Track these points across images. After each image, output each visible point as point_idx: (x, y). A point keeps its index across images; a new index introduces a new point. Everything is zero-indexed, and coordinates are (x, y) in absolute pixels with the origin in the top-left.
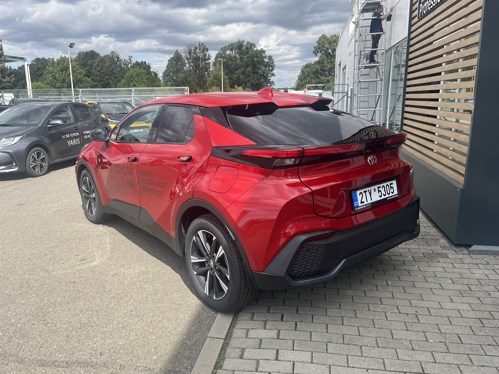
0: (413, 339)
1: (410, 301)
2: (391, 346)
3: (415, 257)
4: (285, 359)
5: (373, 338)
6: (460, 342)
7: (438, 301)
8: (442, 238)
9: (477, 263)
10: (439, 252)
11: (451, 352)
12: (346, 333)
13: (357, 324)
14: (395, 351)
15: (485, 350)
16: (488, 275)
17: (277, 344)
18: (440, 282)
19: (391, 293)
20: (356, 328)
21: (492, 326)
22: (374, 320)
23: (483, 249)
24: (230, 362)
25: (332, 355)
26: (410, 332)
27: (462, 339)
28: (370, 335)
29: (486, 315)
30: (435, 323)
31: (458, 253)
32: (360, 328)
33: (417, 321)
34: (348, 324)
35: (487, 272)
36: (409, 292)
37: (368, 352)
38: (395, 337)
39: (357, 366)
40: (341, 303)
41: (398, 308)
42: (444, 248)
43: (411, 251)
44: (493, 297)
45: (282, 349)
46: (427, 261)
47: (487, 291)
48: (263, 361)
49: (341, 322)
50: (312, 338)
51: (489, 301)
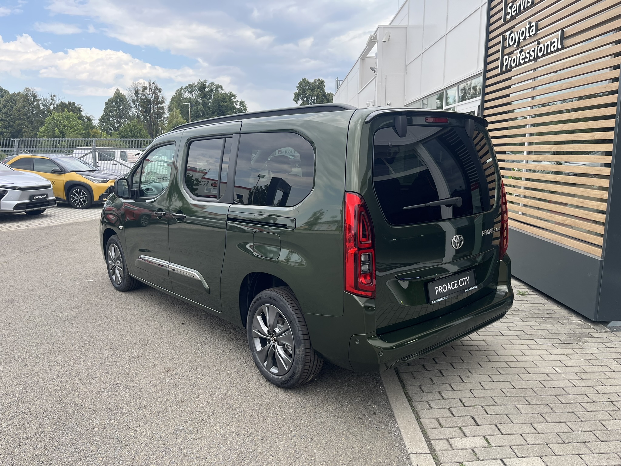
1: (593, 388)
5: (589, 433)
8: (570, 315)
10: (580, 331)
12: (559, 431)
13: (561, 419)
17: (495, 453)
18: (606, 364)
19: (568, 381)
20: (564, 424)
22: (576, 413)
25: (563, 457)
28: (583, 429)
31: (600, 331)
32: (567, 423)
34: (552, 421)
36: (585, 378)
37: (596, 448)
38: (609, 428)
40: (527, 398)
41: (588, 397)
42: (581, 327)
45: (505, 458)
46: (577, 342)
49: (544, 420)
50: (528, 441)
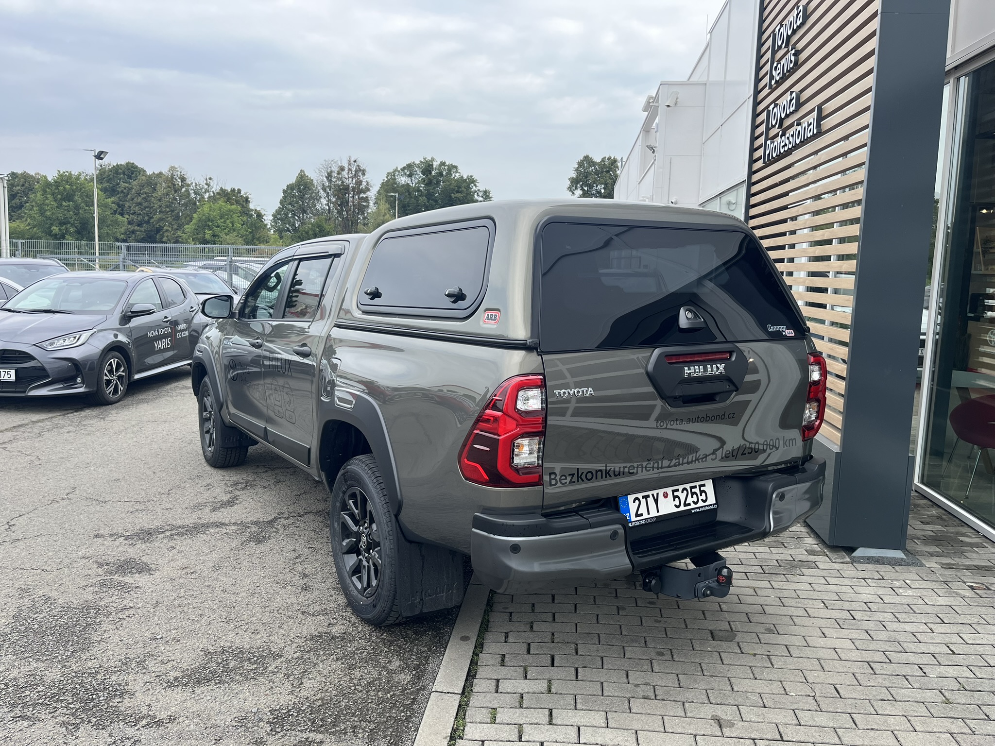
0: (764, 692)
1: (758, 636)
2: (730, 701)
3: (764, 567)
4: (565, 723)
5: (702, 691)
6: (838, 696)
7: (803, 634)
8: (808, 535)
9: (864, 577)
10: (804, 558)
11: (823, 710)
12: (658, 684)
13: (675, 670)
14: (737, 710)
15: (876, 707)
16: (881, 596)
17: (548, 701)
18: (805, 606)
19: (727, 623)
20: (675, 676)
21: (888, 673)
22: (702, 664)
23: (875, 555)
24: (476, 728)
25: (639, 716)
26: (760, 681)
27: (840, 691)
28: (696, 686)
29: (879, 656)
30: (797, 668)
31: (834, 561)
32: (680, 676)
33: (770, 665)
34: (660, 671)
35: (881, 592)
36: (756, 621)
37: (695, 711)
38: (735, 689)
39: (679, 731)
40: (647, 639)
41: (739, 646)
42: (811, 552)
43: (757, 556)
44: (889, 630)
45: (558, 709)
46: (785, 573)
47: (881, 620)
48: (528, 725)
49: (650, 667)
50: (605, 692)
51: (883, 635)
